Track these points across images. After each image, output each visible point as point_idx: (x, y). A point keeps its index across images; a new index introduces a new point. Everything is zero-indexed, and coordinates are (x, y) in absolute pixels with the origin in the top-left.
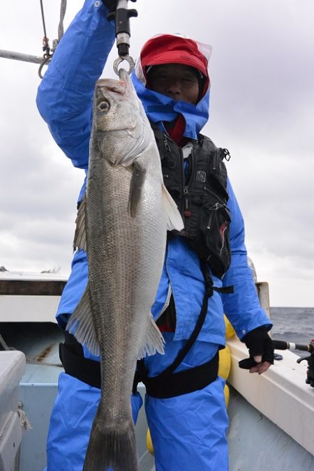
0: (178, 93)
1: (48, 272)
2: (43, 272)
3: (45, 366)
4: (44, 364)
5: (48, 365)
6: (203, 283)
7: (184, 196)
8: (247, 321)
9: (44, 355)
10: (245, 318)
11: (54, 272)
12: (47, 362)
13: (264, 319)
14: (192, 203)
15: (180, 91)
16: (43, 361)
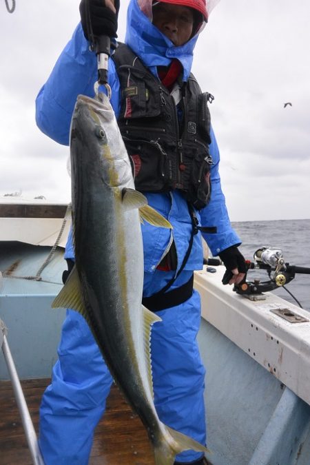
0: (174, 31)
1: (11, 195)
2: (6, 195)
3: (14, 279)
4: (13, 277)
5: (17, 278)
6: (191, 224)
7: (178, 150)
8: (222, 242)
9: (12, 270)
10: (219, 239)
11: (16, 195)
12: (15, 275)
13: (236, 240)
14: (185, 156)
15: (177, 29)
16: (12, 275)
